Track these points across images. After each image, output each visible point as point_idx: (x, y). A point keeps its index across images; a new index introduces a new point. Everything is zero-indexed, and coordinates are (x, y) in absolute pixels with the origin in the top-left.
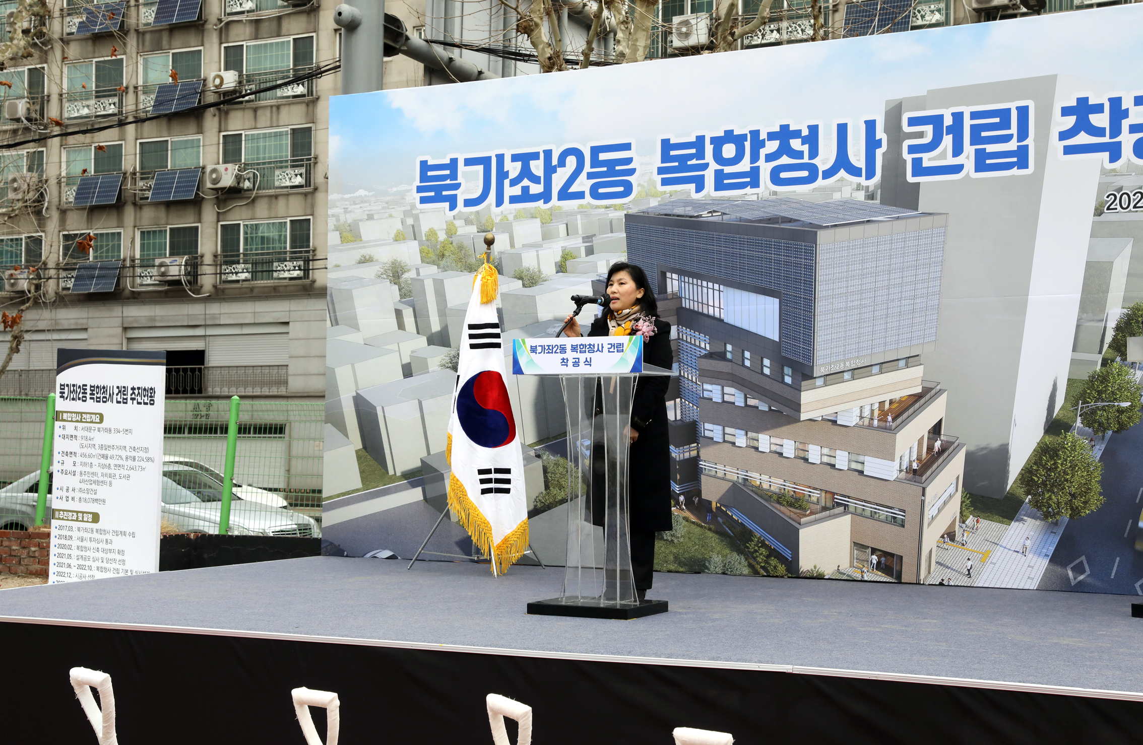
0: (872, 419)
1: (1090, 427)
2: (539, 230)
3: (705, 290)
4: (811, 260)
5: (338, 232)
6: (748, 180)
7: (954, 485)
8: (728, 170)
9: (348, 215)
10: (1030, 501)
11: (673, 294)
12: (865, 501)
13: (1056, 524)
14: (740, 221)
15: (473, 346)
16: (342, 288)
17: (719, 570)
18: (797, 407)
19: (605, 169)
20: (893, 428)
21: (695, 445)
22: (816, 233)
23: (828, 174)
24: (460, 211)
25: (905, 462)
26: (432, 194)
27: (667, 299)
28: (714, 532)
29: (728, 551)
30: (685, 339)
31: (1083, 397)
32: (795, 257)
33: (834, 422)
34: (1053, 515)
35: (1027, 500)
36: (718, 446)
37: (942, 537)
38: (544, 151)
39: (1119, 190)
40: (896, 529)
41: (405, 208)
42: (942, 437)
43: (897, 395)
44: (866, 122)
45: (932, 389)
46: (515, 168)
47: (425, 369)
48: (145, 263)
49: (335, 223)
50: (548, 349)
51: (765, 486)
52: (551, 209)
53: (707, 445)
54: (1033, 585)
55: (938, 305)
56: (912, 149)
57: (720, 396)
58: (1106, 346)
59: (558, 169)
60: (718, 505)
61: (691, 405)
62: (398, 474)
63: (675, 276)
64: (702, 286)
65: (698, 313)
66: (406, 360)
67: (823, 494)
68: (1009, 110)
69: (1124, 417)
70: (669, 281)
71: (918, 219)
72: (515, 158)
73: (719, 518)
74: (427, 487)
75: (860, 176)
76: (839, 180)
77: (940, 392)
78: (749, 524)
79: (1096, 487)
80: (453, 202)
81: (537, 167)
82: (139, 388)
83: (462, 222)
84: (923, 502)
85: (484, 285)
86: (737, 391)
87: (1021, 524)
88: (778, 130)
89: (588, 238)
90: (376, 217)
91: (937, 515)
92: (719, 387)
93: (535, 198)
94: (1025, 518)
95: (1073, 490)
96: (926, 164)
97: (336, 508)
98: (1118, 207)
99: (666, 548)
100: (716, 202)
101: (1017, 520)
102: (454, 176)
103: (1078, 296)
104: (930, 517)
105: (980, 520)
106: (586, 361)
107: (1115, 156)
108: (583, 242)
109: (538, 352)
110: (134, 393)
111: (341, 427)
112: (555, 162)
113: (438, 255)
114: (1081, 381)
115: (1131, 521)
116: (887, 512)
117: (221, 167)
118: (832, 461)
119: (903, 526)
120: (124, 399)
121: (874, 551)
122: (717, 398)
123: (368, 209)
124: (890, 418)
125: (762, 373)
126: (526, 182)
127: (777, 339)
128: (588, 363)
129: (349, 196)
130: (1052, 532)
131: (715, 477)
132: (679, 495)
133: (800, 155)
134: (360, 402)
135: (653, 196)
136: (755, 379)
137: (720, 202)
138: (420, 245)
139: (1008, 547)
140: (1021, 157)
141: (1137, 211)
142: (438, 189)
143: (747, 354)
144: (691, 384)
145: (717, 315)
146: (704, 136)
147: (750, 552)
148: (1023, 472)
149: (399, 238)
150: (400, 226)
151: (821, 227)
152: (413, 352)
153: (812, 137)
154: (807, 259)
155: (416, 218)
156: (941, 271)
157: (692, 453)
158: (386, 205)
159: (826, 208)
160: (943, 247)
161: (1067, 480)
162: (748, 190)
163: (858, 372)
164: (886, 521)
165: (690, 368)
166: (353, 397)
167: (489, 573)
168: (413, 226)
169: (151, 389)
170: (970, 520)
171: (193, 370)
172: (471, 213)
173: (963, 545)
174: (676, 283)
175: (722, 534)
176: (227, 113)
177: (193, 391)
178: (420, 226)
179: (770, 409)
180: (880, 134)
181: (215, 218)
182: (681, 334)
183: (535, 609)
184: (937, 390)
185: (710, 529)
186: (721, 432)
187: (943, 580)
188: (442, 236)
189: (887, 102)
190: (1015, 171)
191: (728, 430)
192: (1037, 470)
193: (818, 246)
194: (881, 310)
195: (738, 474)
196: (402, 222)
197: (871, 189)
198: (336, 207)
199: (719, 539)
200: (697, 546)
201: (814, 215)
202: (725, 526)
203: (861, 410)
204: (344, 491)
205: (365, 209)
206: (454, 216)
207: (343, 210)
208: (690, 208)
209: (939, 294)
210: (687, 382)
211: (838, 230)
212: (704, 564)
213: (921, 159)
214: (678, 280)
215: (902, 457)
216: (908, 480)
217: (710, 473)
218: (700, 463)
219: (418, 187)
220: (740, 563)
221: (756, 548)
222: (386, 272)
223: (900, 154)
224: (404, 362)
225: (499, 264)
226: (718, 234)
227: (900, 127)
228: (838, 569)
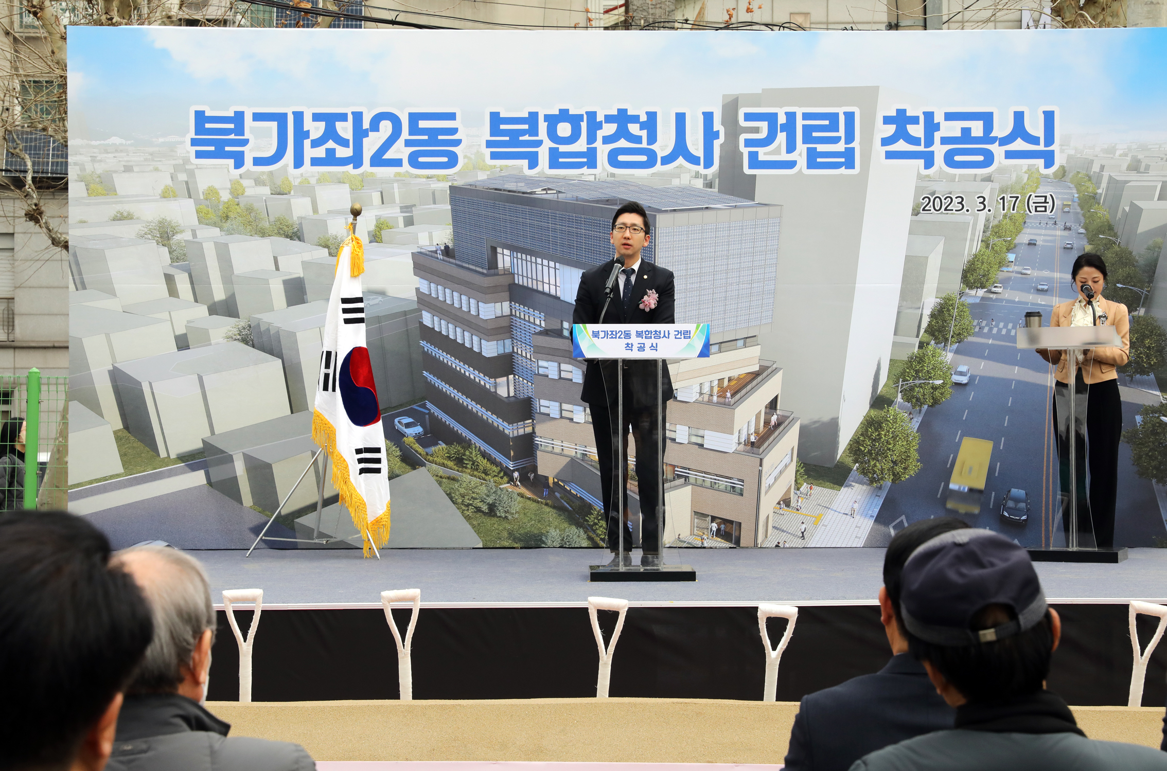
0: (711, 395)
1: (909, 402)
2: (349, 197)
3: (539, 267)
5: (83, 184)
6: (585, 160)
7: (789, 456)
8: (563, 148)
9: (97, 165)
10: (858, 469)
11: (504, 270)
12: (705, 473)
13: (880, 488)
14: (577, 200)
15: (347, 321)
16: (90, 247)
17: (557, 544)
19: (426, 137)
20: (732, 404)
21: (531, 421)
23: (666, 160)
24: (248, 170)
25: (744, 435)
26: (212, 148)
27: (498, 275)
28: (551, 507)
29: (566, 525)
30: (518, 315)
31: (903, 375)
34: (878, 480)
35: (855, 468)
36: (556, 422)
37: (779, 503)
38: (353, 113)
39: (933, 193)
40: (736, 498)
41: (174, 162)
42: (778, 412)
43: (735, 373)
44: (704, 113)
45: (768, 367)
46: (317, 129)
47: (204, 338)
49: (79, 172)
50: (613, 335)
52: (362, 174)
53: (544, 421)
54: (860, 543)
55: (774, 290)
56: (748, 143)
57: (557, 373)
58: (922, 331)
59: (370, 133)
60: (556, 480)
61: (525, 381)
62: (173, 456)
63: (506, 252)
64: (536, 263)
65: (532, 290)
66: (181, 331)
68: (837, 114)
69: (937, 393)
70: (500, 257)
71: (755, 209)
72: (317, 117)
73: (556, 493)
74: (211, 470)
75: (699, 164)
76: (677, 167)
77: (776, 371)
78: (588, 497)
79: (914, 455)
80: (239, 161)
81: (345, 129)
83: (251, 182)
84: (760, 472)
86: (574, 368)
87: (850, 489)
88: (616, 113)
89: (406, 208)
90: (136, 169)
91: (773, 484)
92: (556, 364)
93: (343, 162)
94: (853, 484)
95: (895, 458)
96: (761, 157)
98: (932, 208)
99: (499, 525)
100: (551, 180)
101: (846, 486)
102: (240, 130)
103: (899, 286)
104: (767, 485)
105: (813, 487)
106: (652, 346)
107: (929, 164)
108: (401, 212)
111: (94, 405)
112: (366, 125)
113: (221, 216)
114: (901, 361)
115: (943, 484)
116: (726, 482)
118: (672, 435)
119: (742, 495)
122: (553, 374)
123: (125, 159)
124: (729, 395)
126: (331, 144)
128: (654, 348)
129: (98, 143)
130: (877, 496)
131: (551, 452)
132: (514, 471)
133: (638, 139)
134: (118, 377)
135: (481, 169)
137: (555, 180)
138: (196, 204)
139: (838, 510)
140: (848, 158)
141: (947, 214)
142: (220, 145)
144: (525, 360)
145: (553, 292)
146: (537, 113)
147: (589, 525)
148: (851, 443)
150: (169, 182)
151: (661, 211)
152: (188, 322)
153: (651, 123)
155: (191, 173)
156: (777, 258)
157: (526, 429)
158: (150, 157)
159: (664, 192)
160: (778, 236)
161: (889, 449)
162: (585, 170)
165: (524, 345)
166: (109, 372)
168: (187, 183)
170: (804, 487)
172: (263, 173)
173: (798, 510)
174: (507, 259)
175: (560, 508)
178: (196, 183)
180: (718, 126)
182: (513, 311)
184: (773, 369)
185: (547, 504)
186: (558, 409)
187: (779, 543)
189: (724, 96)
190: (842, 171)
191: (565, 406)
192: (864, 441)
193: (657, 229)
194: (720, 292)
195: (576, 449)
196: (172, 177)
197: (709, 178)
198: (80, 154)
199: (556, 513)
200: (533, 522)
201: (653, 198)
202: (563, 501)
203: (701, 387)
204: (98, 477)
205: (121, 159)
206: (240, 175)
207: (90, 159)
208: (522, 184)
209: (775, 280)
210: (520, 358)
211: (677, 215)
212: (541, 539)
213: (757, 153)
214: (511, 256)
215: (741, 431)
216: (746, 452)
217: (547, 449)
218: (536, 439)
219: (192, 140)
220: (579, 536)
221: (596, 521)
222: (152, 232)
223: (737, 146)
224: (178, 333)
225: (298, 230)
226: (553, 211)
227: (736, 121)
228: (679, 538)
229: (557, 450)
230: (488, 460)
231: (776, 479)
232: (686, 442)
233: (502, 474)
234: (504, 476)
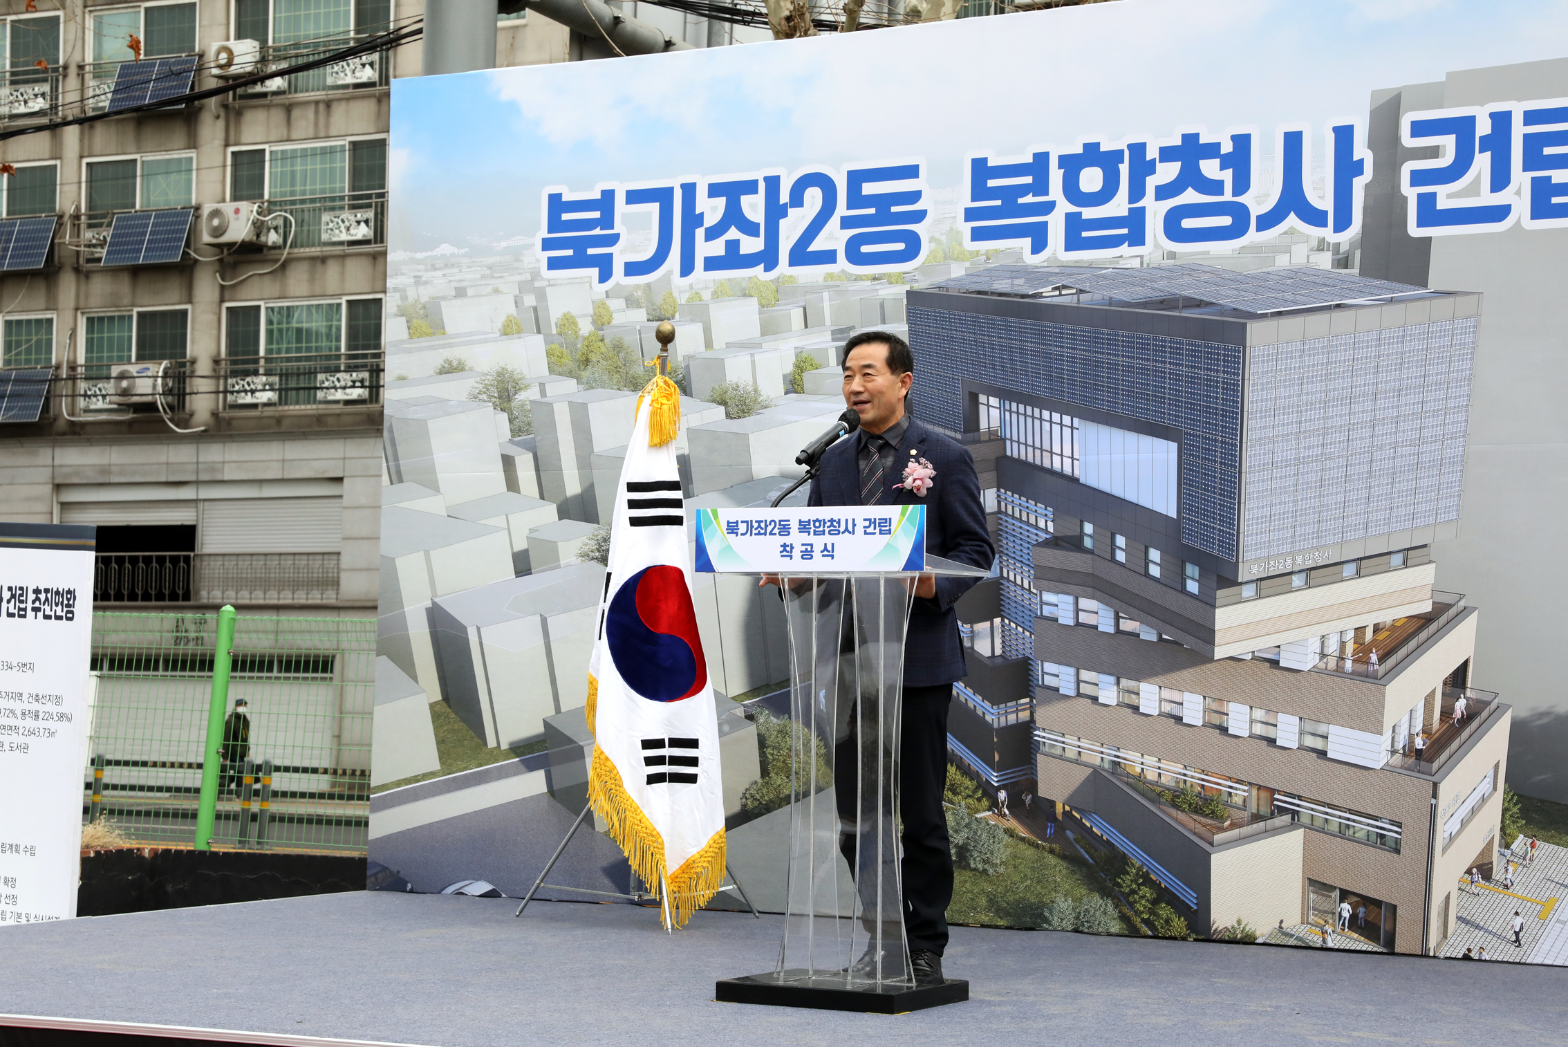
0: (1342, 658)
2: (756, 319)
3: (1046, 426)
4: (1234, 374)
5: (403, 319)
6: (1125, 231)
7: (1490, 780)
8: (1089, 213)
9: (421, 289)
11: (990, 432)
12: (1330, 806)
14: (1110, 304)
15: (635, 522)
16: (410, 417)
17: (1067, 924)
18: (1208, 635)
19: (872, 211)
20: (1380, 674)
21: (1027, 700)
22: (1244, 327)
23: (1267, 222)
24: (618, 284)
25: (1402, 737)
26: (570, 252)
27: (978, 441)
28: (1058, 856)
29: (1083, 891)
30: (1010, 512)
32: (1208, 369)
33: (1275, 663)
36: (1068, 703)
37: (1469, 872)
38: (766, 179)
40: (1386, 856)
41: (522, 278)
42: (1469, 693)
43: (1387, 617)
44: (1336, 129)
45: (1450, 606)
46: (714, 209)
47: (552, 560)
48: (94, 373)
49: (399, 302)
50: (760, 528)
51: (1151, 775)
52: (777, 280)
53: (1048, 701)
55: (1463, 456)
56: (1419, 178)
57: (1071, 615)
59: (790, 211)
60: (1067, 808)
61: (1020, 629)
62: (504, 746)
63: (994, 401)
64: (1041, 419)
65: (1033, 466)
66: (520, 545)
67: (1254, 792)
70: (982, 409)
71: (1427, 303)
72: (715, 190)
73: (1068, 832)
74: (554, 770)
75: (1325, 225)
76: (1285, 233)
77: (1465, 612)
78: (1123, 843)
80: (605, 267)
81: (754, 207)
82: (47, 591)
83: (621, 303)
84: (1433, 809)
85: (655, 414)
86: (1101, 606)
88: (1179, 143)
89: (840, 333)
90: (470, 292)
91: (1458, 833)
92: (1070, 599)
93: (750, 261)
96: (1442, 204)
97: (393, 806)
99: (973, 884)
100: (1068, 270)
102: (607, 221)
104: (1447, 835)
105: (1538, 843)
106: (826, 549)
108: (834, 340)
109: (740, 532)
110: (38, 599)
111: (406, 663)
112: (784, 198)
113: (578, 361)
116: (1368, 825)
117: (228, 207)
118: (1270, 732)
119: (1397, 851)
120: (20, 609)
121: (1345, 895)
122: (1066, 618)
123: (458, 277)
124: (1374, 658)
125: (1147, 574)
126: (733, 233)
127: (1173, 513)
128: (828, 552)
129: (423, 255)
131: (1061, 758)
132: (998, 789)
133: (1217, 187)
134: (438, 619)
135: (957, 259)
136: (1134, 584)
137: (1075, 270)
138: (546, 342)
142: (579, 245)
143: (1120, 541)
144: (1020, 592)
145: (1067, 470)
146: (1047, 154)
147: (1123, 893)
149: (510, 330)
150: (512, 310)
151: (1254, 316)
152: (531, 531)
153: (1240, 155)
154: (1227, 373)
155: (541, 295)
156: (1468, 395)
157: (1020, 714)
158: (488, 272)
159: (1262, 281)
160: (1472, 353)
162: (1125, 250)
163: (1315, 574)
164: (1367, 842)
165: (1018, 565)
166: (427, 609)
167: (658, 925)
168: (535, 309)
169: (69, 592)
170: (1520, 843)
171: (175, 560)
172: (638, 287)
173: (1506, 887)
174: (995, 413)
175: (1073, 860)
176: (239, 113)
177: (174, 597)
178: (547, 308)
179: (1160, 639)
180: (1361, 150)
181: (216, 295)
182: (1003, 504)
183: (729, 992)
184: (1460, 609)
185: (1052, 851)
186: (1073, 679)
187: (1469, 950)
188: (586, 327)
189: (1375, 94)
191: (1086, 675)
193: (1248, 349)
194: (1360, 464)
195: (1102, 753)
196: (516, 303)
197: (1343, 249)
198: (402, 274)
199: (1067, 868)
200: (1029, 881)
201: (1242, 293)
202: (1078, 847)
203: (1323, 643)
204: (408, 775)
205: (451, 278)
206: (607, 292)
207: (413, 280)
208: (1020, 281)
209: (1464, 437)
210: (1013, 588)
211: (1285, 322)
212: (1042, 914)
213: (1434, 195)
214: (1000, 408)
215: (1397, 728)
216: (1406, 769)
217: (1053, 751)
218: (1036, 732)
219: (544, 240)
220: (1105, 913)
221: (1134, 886)
222: (488, 389)
223: (1396, 185)
224: (517, 548)
225: (684, 377)
226: (1069, 326)
227: (1396, 138)
228: (1280, 927)
229: (1071, 753)
230: (958, 768)
231: (1464, 824)
232: (1295, 746)
233: (979, 794)
234: (983, 796)
